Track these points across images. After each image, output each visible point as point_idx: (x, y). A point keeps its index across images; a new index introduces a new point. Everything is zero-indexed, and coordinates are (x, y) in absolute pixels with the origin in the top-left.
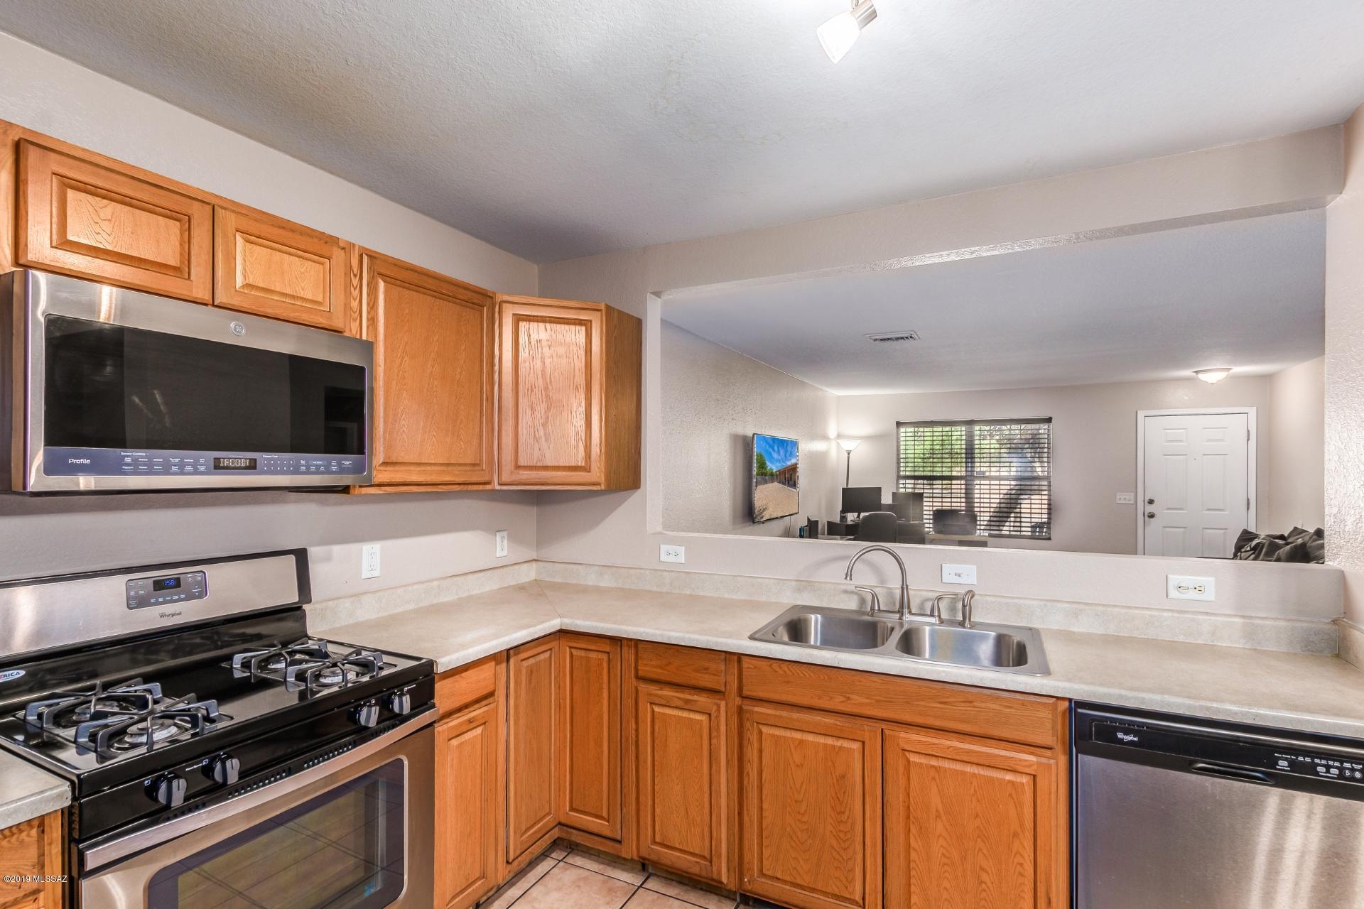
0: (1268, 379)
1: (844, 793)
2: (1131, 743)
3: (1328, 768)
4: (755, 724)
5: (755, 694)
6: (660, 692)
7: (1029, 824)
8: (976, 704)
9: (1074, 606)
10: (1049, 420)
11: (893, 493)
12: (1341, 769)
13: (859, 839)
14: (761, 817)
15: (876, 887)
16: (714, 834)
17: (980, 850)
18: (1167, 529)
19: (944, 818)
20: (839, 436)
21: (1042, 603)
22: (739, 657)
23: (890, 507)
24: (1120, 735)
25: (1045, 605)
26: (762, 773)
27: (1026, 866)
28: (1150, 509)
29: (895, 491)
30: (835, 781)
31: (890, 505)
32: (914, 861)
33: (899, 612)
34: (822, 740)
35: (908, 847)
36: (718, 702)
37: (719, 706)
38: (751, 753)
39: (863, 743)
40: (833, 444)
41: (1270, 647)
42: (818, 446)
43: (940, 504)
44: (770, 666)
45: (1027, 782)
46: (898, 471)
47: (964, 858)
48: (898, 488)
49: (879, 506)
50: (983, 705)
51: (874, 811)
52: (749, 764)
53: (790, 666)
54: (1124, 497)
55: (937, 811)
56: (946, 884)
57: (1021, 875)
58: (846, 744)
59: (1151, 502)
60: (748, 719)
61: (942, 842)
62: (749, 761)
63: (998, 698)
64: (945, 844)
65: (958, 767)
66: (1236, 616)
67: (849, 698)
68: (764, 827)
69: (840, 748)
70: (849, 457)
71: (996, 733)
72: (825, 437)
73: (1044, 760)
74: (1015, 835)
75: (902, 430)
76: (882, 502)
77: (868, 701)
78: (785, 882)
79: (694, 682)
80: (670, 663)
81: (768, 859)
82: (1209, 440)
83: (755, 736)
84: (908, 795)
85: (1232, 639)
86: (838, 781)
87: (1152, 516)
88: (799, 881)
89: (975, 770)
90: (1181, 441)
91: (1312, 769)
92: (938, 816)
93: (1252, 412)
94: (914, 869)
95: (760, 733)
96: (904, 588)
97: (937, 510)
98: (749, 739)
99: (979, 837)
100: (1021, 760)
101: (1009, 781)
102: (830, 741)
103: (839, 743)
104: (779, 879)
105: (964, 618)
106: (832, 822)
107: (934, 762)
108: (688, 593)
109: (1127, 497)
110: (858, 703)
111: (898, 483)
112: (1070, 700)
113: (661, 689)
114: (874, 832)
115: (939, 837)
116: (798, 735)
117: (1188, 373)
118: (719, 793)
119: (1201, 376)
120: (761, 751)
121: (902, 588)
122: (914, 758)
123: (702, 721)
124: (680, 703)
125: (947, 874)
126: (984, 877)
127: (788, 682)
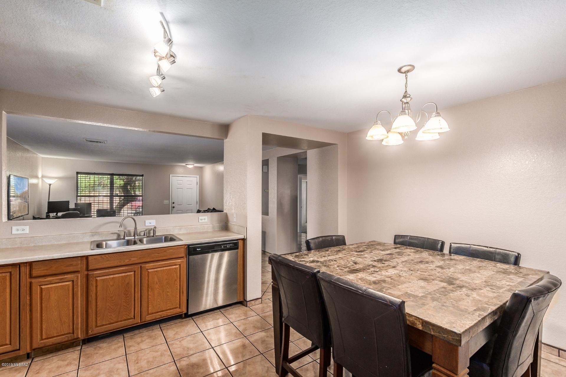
0: (201, 168)
1: (128, 288)
2: (199, 250)
3: (228, 246)
4: (94, 278)
5: (94, 268)
6: (46, 280)
7: (179, 277)
8: (167, 251)
9: (180, 227)
10: (142, 176)
11: (75, 203)
12: (230, 245)
13: (133, 300)
14: (96, 308)
15: (138, 311)
16: (75, 322)
17: (167, 287)
18: (178, 211)
19: (158, 283)
20: (43, 177)
21: (173, 227)
22: (87, 257)
23: (74, 210)
24: (197, 249)
25: (174, 228)
26: (97, 293)
27: (178, 287)
28: (173, 205)
29: (76, 202)
30: (125, 286)
31: (74, 209)
32: (150, 298)
33: (134, 236)
34: (121, 275)
35: (148, 295)
36: (77, 275)
37: (78, 277)
38: (92, 288)
39: (135, 271)
40: (40, 181)
41: (217, 230)
42: (33, 181)
43: (98, 207)
44: (101, 257)
45: (179, 267)
46: (77, 193)
47: (163, 292)
48: (77, 201)
49: (68, 209)
50: (168, 251)
51: (138, 289)
52: (92, 292)
53: (109, 255)
54: (166, 202)
55: (157, 282)
56: (159, 300)
57: (177, 289)
58: (129, 274)
59: (173, 203)
60: (91, 277)
61: (158, 290)
62: (92, 291)
63: (172, 248)
64: (159, 290)
65: (162, 269)
66: (211, 224)
67: (130, 260)
68: (98, 310)
69: (127, 275)
70: (50, 187)
71: (172, 257)
72: (37, 177)
73: (182, 260)
74: (176, 280)
75: (79, 175)
76: (70, 207)
77: (137, 259)
78: (106, 325)
79: (66, 271)
80: (52, 267)
81: (99, 320)
82: (188, 184)
83: (94, 282)
84: (148, 281)
85: (210, 230)
86: (126, 285)
87: (174, 207)
88: (112, 322)
89: (166, 268)
90: (181, 184)
91: (226, 247)
92: (157, 283)
93: (198, 177)
94: (150, 300)
95: (97, 280)
96: (136, 228)
97: (97, 209)
98: (92, 284)
99: (167, 284)
100: (177, 262)
101: (174, 268)
102: (123, 274)
103: (127, 274)
104: (104, 325)
105: (154, 234)
106: (124, 298)
107: (156, 270)
108: (32, 245)
109: (167, 202)
110: (134, 260)
111: (77, 199)
112: (187, 245)
113: (45, 279)
114: (138, 295)
115: (157, 289)
116: (112, 276)
117: (184, 164)
118: (77, 307)
119: (187, 166)
120: (96, 286)
121: (135, 229)
122: (150, 271)
123: (69, 284)
124: (57, 281)
125: (159, 298)
126: (168, 294)
127: (108, 260)
